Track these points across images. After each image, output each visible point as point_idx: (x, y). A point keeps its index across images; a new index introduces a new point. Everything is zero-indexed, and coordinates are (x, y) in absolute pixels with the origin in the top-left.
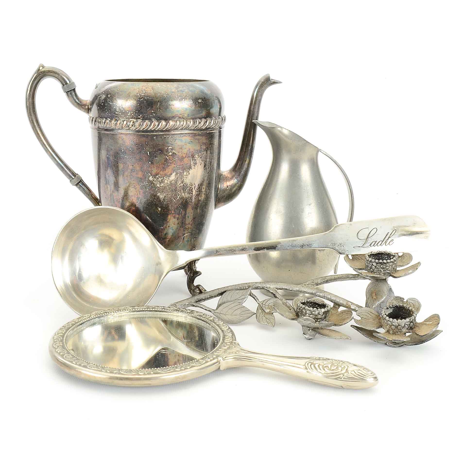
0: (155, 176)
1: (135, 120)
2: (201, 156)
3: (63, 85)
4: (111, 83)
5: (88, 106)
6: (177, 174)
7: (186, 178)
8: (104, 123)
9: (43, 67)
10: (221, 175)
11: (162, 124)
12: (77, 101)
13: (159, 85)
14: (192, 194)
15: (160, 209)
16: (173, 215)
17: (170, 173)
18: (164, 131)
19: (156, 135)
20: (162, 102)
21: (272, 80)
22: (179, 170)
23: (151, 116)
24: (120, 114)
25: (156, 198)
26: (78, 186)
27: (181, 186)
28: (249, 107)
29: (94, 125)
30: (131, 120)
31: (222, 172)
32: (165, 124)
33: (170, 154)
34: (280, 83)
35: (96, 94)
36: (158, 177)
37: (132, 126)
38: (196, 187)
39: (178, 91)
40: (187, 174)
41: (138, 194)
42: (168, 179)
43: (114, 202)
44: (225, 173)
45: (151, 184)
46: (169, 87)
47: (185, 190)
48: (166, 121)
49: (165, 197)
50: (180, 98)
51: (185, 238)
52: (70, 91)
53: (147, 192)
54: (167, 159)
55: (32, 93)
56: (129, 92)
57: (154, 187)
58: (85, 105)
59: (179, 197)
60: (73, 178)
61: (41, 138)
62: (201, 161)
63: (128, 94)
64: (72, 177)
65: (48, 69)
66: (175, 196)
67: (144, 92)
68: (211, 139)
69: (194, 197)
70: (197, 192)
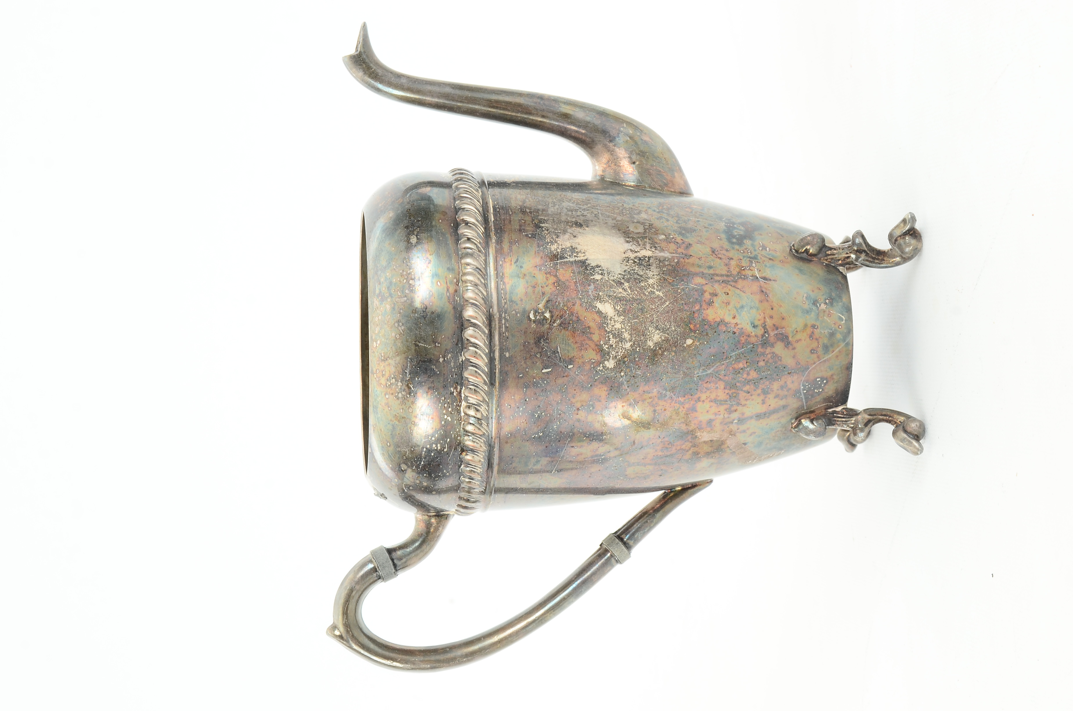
0: (604, 354)
1: (464, 404)
2: (554, 237)
3: (379, 578)
4: (373, 456)
5: (430, 516)
6: (598, 298)
7: (609, 274)
8: (472, 479)
9: (334, 627)
10: (602, 179)
11: (472, 336)
12: (417, 544)
13: (375, 343)
14: (649, 258)
15: (689, 342)
16: (704, 306)
17: (596, 317)
18: (490, 331)
19: (502, 351)
20: (419, 336)
21: (359, 49)
22: (590, 293)
23: (452, 364)
24: (448, 440)
25: (660, 352)
26: (631, 542)
27: (630, 288)
28: (428, 107)
29: (478, 504)
30: (463, 414)
31: (596, 176)
32: (471, 328)
33: (547, 315)
34: (364, 27)
35: (400, 499)
36: (607, 346)
37: (478, 410)
38: (634, 248)
39: (391, 295)
40: (600, 272)
41: (650, 395)
42: (612, 322)
43: (671, 455)
44: (597, 167)
45: (624, 362)
46: (380, 317)
47: (641, 276)
48: (465, 326)
49: (657, 328)
50: (407, 291)
51: (764, 275)
52: (392, 560)
53: (644, 373)
54: (562, 323)
55: (400, 656)
56: (393, 419)
57: (632, 357)
58: (428, 525)
59: (657, 293)
60: (611, 556)
61: (510, 636)
62: (567, 236)
63: (399, 421)
64: (609, 559)
65: (340, 617)
66: (654, 302)
67: (394, 380)
68: (510, 210)
69: (657, 251)
70: (644, 244)
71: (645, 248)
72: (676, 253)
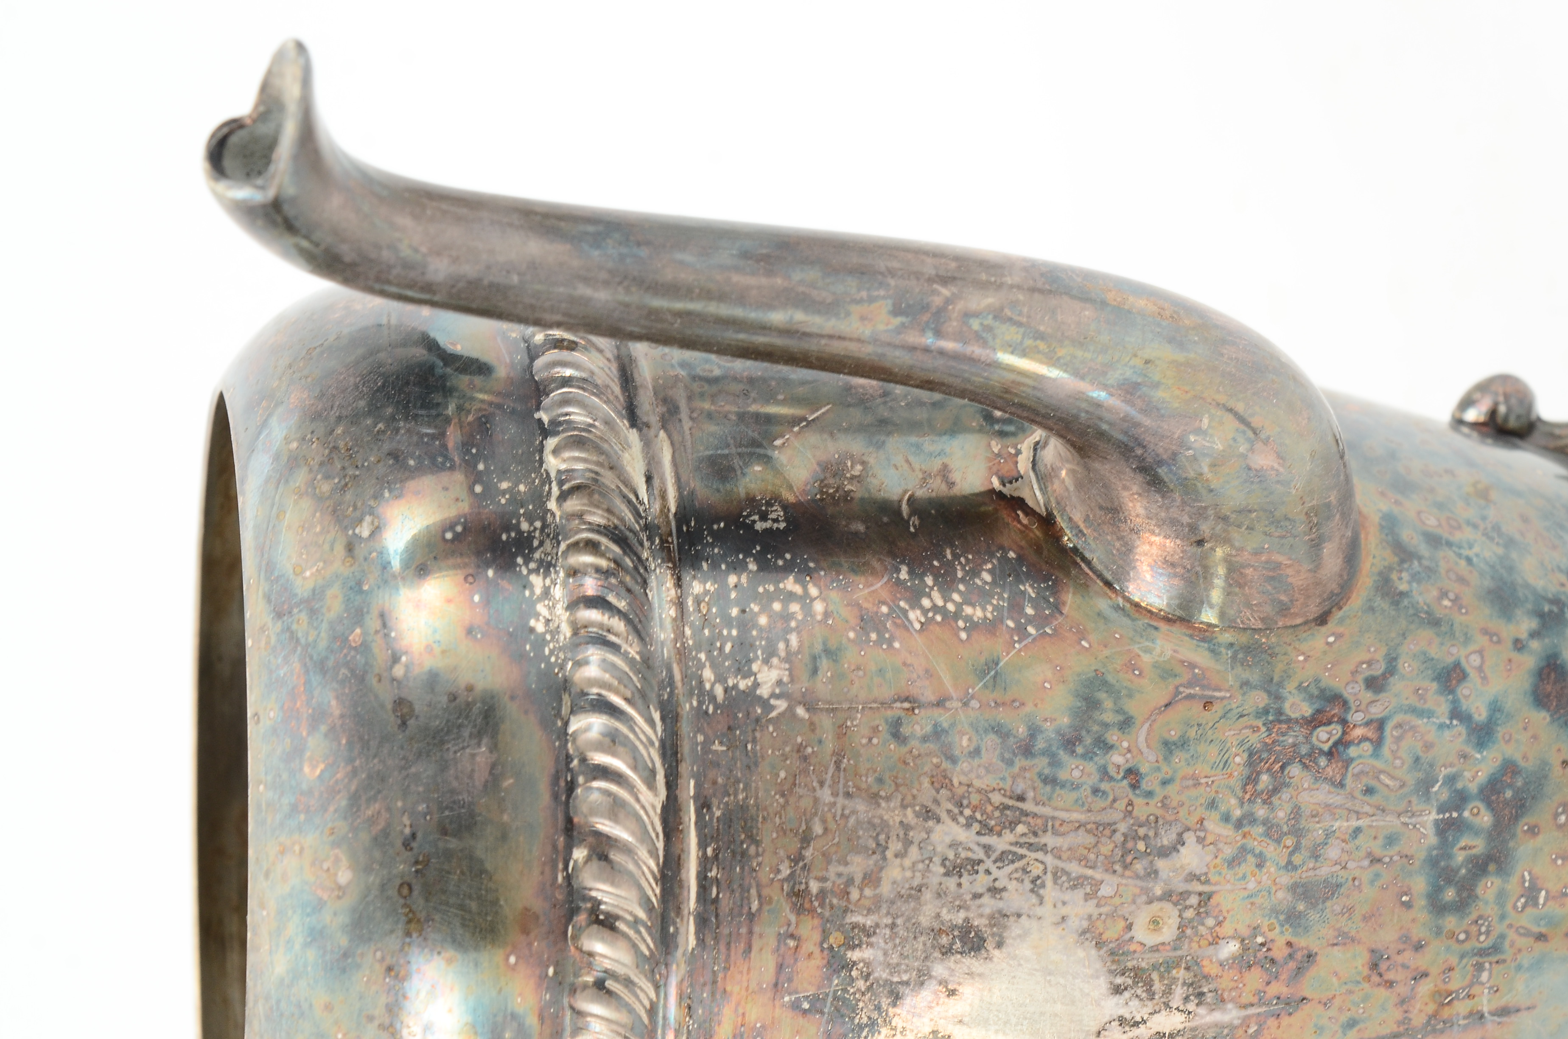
38: (1133, 1008)
51: (1504, 1000)
62: (926, 994)
68: (753, 892)
69: (1202, 1011)
70: (1168, 992)
71: (1167, 1005)
72: (1261, 1002)
